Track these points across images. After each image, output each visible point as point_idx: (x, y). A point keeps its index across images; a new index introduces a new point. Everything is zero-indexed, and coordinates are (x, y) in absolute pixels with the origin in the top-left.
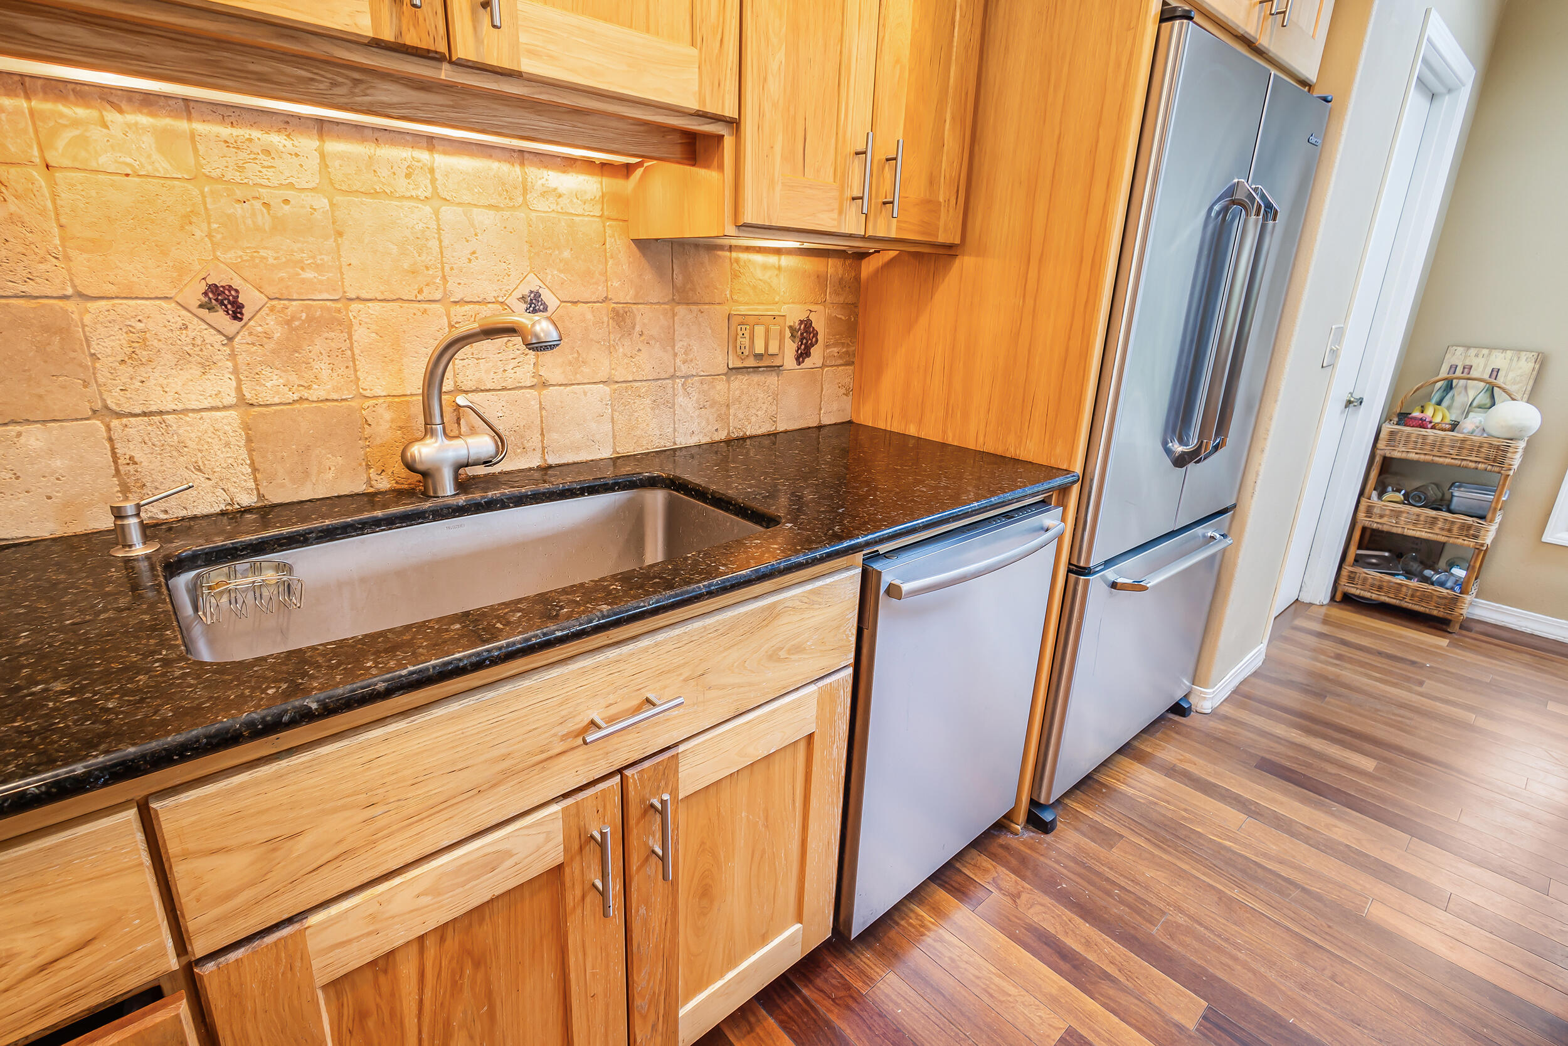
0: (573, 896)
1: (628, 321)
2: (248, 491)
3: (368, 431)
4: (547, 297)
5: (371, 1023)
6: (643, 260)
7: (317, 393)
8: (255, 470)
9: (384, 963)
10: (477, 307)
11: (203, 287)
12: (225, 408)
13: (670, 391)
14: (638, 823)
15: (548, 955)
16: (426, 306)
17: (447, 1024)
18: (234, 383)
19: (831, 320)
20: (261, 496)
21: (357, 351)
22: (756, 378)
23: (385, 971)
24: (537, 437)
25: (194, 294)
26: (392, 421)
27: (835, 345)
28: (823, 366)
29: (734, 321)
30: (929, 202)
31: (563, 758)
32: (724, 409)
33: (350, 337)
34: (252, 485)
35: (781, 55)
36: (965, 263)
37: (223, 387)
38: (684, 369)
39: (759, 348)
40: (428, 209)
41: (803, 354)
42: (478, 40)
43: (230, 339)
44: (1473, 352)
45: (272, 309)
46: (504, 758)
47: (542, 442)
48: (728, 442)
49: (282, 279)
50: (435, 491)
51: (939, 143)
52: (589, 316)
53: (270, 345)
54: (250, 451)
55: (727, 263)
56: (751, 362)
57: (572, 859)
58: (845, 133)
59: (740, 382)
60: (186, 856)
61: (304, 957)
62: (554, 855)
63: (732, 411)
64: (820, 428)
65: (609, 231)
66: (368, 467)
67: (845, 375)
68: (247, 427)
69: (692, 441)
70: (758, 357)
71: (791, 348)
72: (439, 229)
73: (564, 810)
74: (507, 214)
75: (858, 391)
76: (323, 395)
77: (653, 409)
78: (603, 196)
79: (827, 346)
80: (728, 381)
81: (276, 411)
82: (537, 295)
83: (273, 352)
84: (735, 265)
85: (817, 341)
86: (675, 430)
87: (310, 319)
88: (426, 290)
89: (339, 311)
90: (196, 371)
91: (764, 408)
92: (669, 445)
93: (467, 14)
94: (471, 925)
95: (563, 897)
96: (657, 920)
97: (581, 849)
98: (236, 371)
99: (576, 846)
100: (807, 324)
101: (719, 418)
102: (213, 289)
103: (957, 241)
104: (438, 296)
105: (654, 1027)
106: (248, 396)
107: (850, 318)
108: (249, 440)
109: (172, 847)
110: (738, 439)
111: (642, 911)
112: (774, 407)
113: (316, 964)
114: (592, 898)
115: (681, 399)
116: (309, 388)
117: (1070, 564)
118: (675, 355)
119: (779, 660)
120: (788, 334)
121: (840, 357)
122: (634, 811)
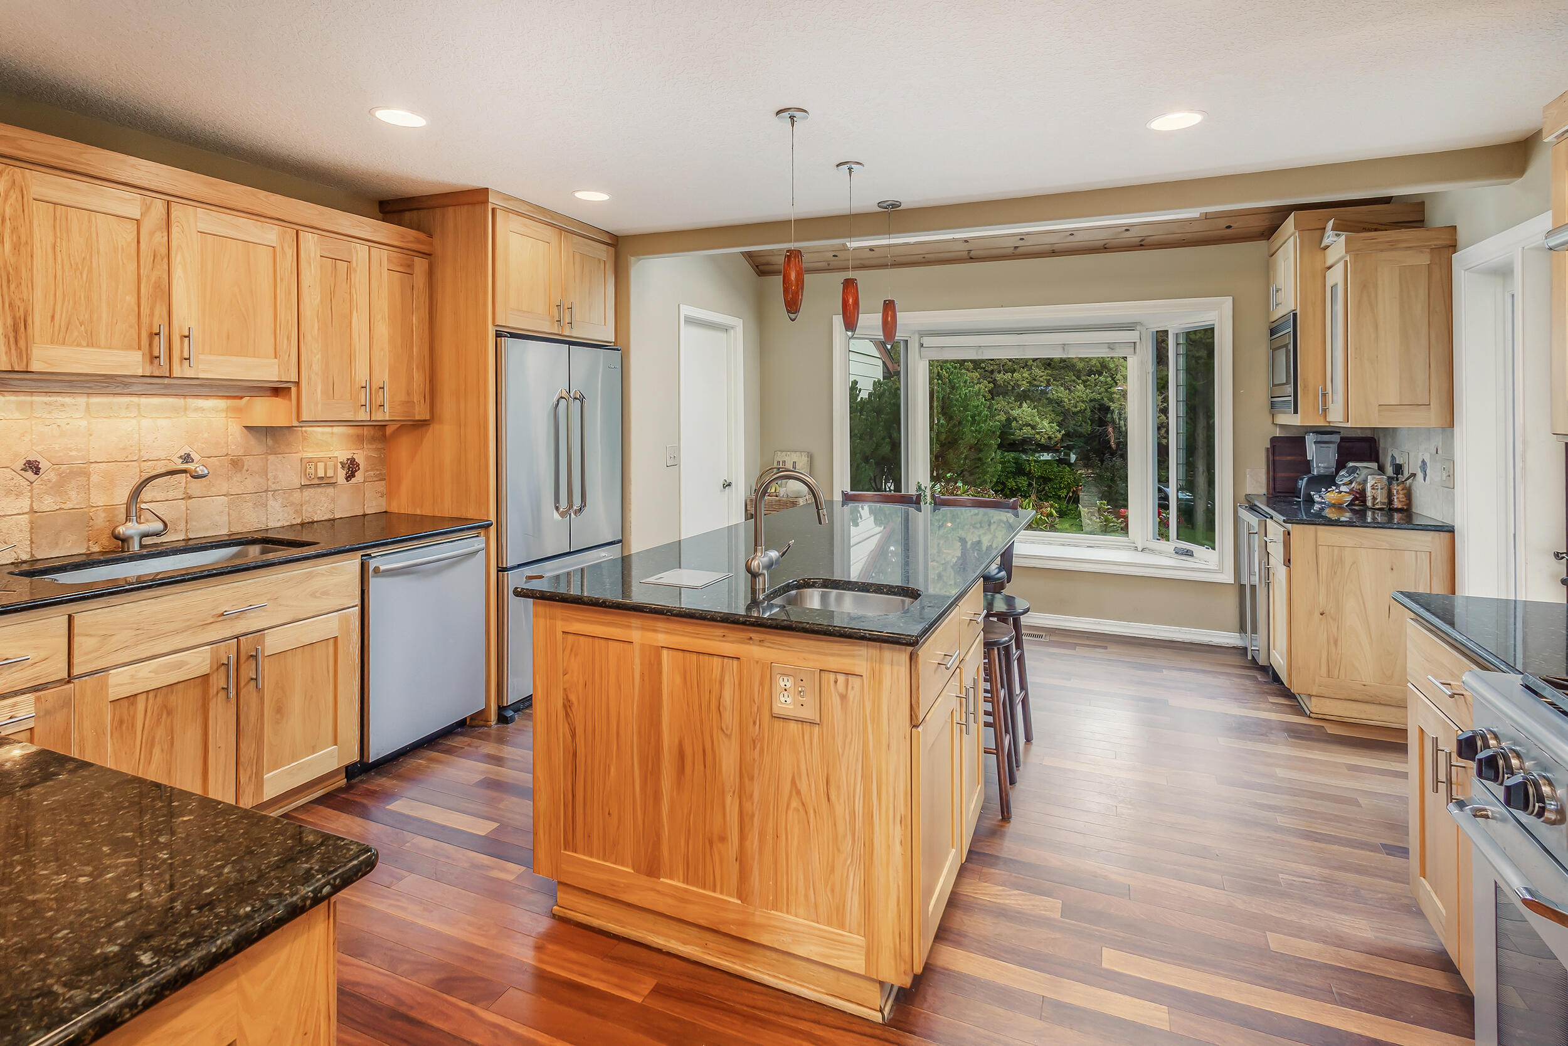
0: (213, 690)
1: (240, 464)
2: (27, 552)
3: (91, 523)
4: (194, 455)
5: (124, 727)
6: (250, 435)
7: (69, 505)
8: (32, 542)
9: (132, 698)
10: (156, 462)
11: (24, 462)
12: (23, 514)
13: (264, 498)
14: (245, 663)
15: (199, 721)
16: (129, 463)
17: (153, 739)
18: (29, 503)
19: (368, 458)
20: (32, 555)
21: (91, 485)
22: (319, 490)
23: (132, 704)
24: (183, 524)
25: (20, 464)
26: (105, 517)
27: (372, 470)
28: (364, 482)
29: (304, 461)
30: (408, 402)
31: (213, 625)
32: (299, 506)
33: (89, 479)
34: (29, 550)
35: (319, 356)
36: (435, 428)
37: (24, 504)
38: (274, 487)
39: (321, 474)
40: (134, 421)
41: (350, 476)
42: (182, 370)
43: (32, 483)
44: (784, 453)
45: (53, 469)
46: (189, 620)
47: (186, 526)
48: (302, 524)
49: (60, 456)
50: (128, 548)
51: (410, 378)
52: (217, 463)
53: (50, 485)
54: (31, 533)
55: (300, 432)
56: (316, 481)
57: (213, 673)
58: (355, 382)
59: (308, 493)
60: (79, 635)
61: (107, 685)
62: (205, 669)
63: (304, 508)
64: (364, 515)
65: (230, 424)
66: (89, 540)
67: (381, 486)
68: (31, 522)
69: (279, 524)
70: (321, 478)
71: (342, 474)
72: (140, 429)
73: (212, 648)
74: (175, 420)
75: (389, 494)
76: (71, 506)
77: (254, 508)
78: (227, 408)
79: (367, 471)
80: (301, 492)
81: (47, 515)
82: (189, 455)
83: (51, 488)
84: (305, 434)
85: (359, 469)
86: (267, 519)
87: (71, 472)
88: (130, 456)
89: (85, 468)
90: (13, 497)
91: (326, 505)
92: (264, 527)
93: (178, 362)
94: (167, 693)
95: (208, 690)
96: (253, 717)
97: (217, 669)
98: (31, 497)
99: (215, 668)
100: (352, 461)
101: (296, 512)
102: (29, 462)
103: (428, 418)
104: (135, 458)
105: (250, 778)
106: (35, 507)
107: (381, 456)
108: (32, 528)
109: (76, 630)
110: (308, 523)
111: (245, 708)
112: (332, 505)
113: (110, 690)
114: (222, 694)
115: (271, 502)
116: (65, 503)
117: (498, 567)
118: (268, 480)
119: (316, 597)
120: (340, 466)
121: (376, 476)
122: (243, 658)
